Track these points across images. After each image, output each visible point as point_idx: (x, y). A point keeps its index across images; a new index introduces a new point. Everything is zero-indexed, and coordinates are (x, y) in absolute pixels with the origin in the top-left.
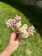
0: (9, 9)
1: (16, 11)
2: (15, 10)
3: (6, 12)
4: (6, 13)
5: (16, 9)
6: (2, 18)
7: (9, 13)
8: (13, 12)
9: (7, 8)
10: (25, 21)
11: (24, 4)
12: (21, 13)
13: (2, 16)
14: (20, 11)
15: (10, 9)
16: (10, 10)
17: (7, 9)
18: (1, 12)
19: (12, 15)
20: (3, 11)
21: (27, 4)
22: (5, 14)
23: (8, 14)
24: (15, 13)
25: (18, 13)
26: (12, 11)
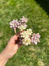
0: (32, 4)
1: (39, 9)
6: (22, 13)
7: (31, 9)
8: (36, 10)
9: (30, 2)
12: (46, 13)
13: (22, 11)
14: (44, 11)
15: (33, 4)
16: (33, 6)
17: (29, 4)
18: (22, 6)
19: (33, 12)
20: (25, 5)
22: (25, 10)
23: (29, 10)
25: (41, 11)
26: (34, 8)
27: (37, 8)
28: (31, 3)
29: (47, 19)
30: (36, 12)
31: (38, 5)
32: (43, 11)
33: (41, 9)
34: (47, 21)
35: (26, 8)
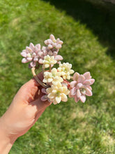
0: (47, 14)
1: (66, 20)
2: (63, 17)
3: (39, 23)
4: (40, 26)
5: (68, 14)
6: (28, 39)
7: (47, 26)
8: (60, 24)
9: (41, 10)
10: (96, 51)
12: (83, 27)
15: (50, 13)
16: (51, 17)
19: (56, 31)
23: (43, 29)
24: (64, 27)
25: (72, 25)
26: (55, 19)
27: (61, 19)
28: (43, 12)
29: (89, 38)
30: (61, 28)
31: (61, 12)
32: (76, 24)
33: (71, 20)
34: (90, 43)
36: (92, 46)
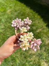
1: (30, 11)
4: (19, 13)
5: (31, 8)
7: (22, 13)
11: (41, 3)
12: (37, 14)
15: (23, 8)
17: (19, 8)
18: (13, 11)
20: (15, 10)
21: (45, 4)
22: (17, 14)
23: (20, 14)
25: (32, 13)
26: (25, 11)
27: (28, 10)
28: (21, 7)
29: (39, 19)
30: (28, 14)
31: (28, 7)
32: (34, 13)
33: (32, 11)
34: (39, 21)
35: (17, 12)
36: (40, 23)
